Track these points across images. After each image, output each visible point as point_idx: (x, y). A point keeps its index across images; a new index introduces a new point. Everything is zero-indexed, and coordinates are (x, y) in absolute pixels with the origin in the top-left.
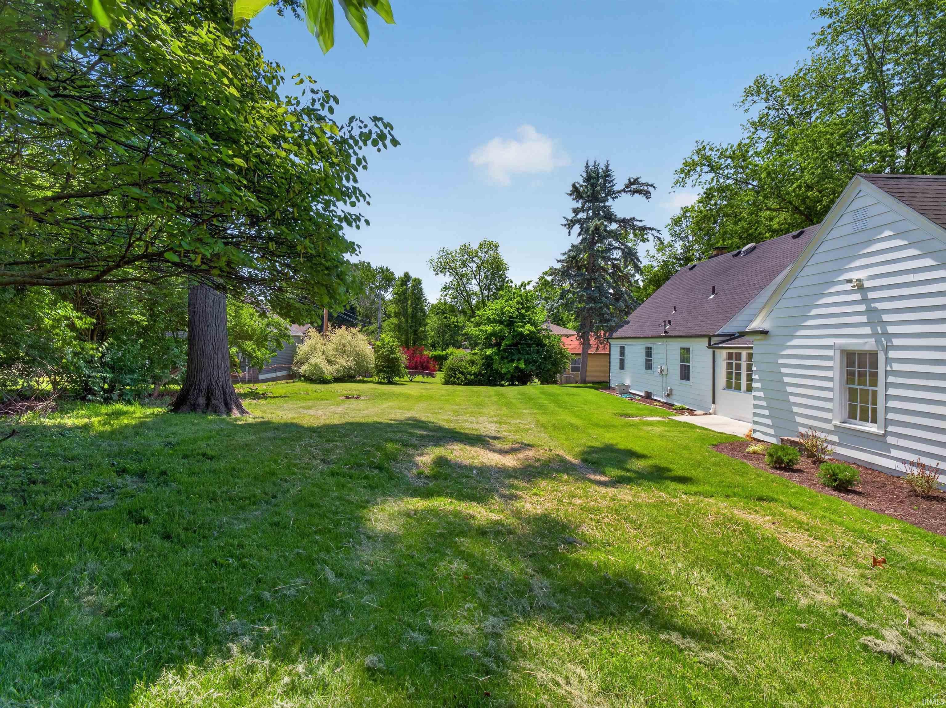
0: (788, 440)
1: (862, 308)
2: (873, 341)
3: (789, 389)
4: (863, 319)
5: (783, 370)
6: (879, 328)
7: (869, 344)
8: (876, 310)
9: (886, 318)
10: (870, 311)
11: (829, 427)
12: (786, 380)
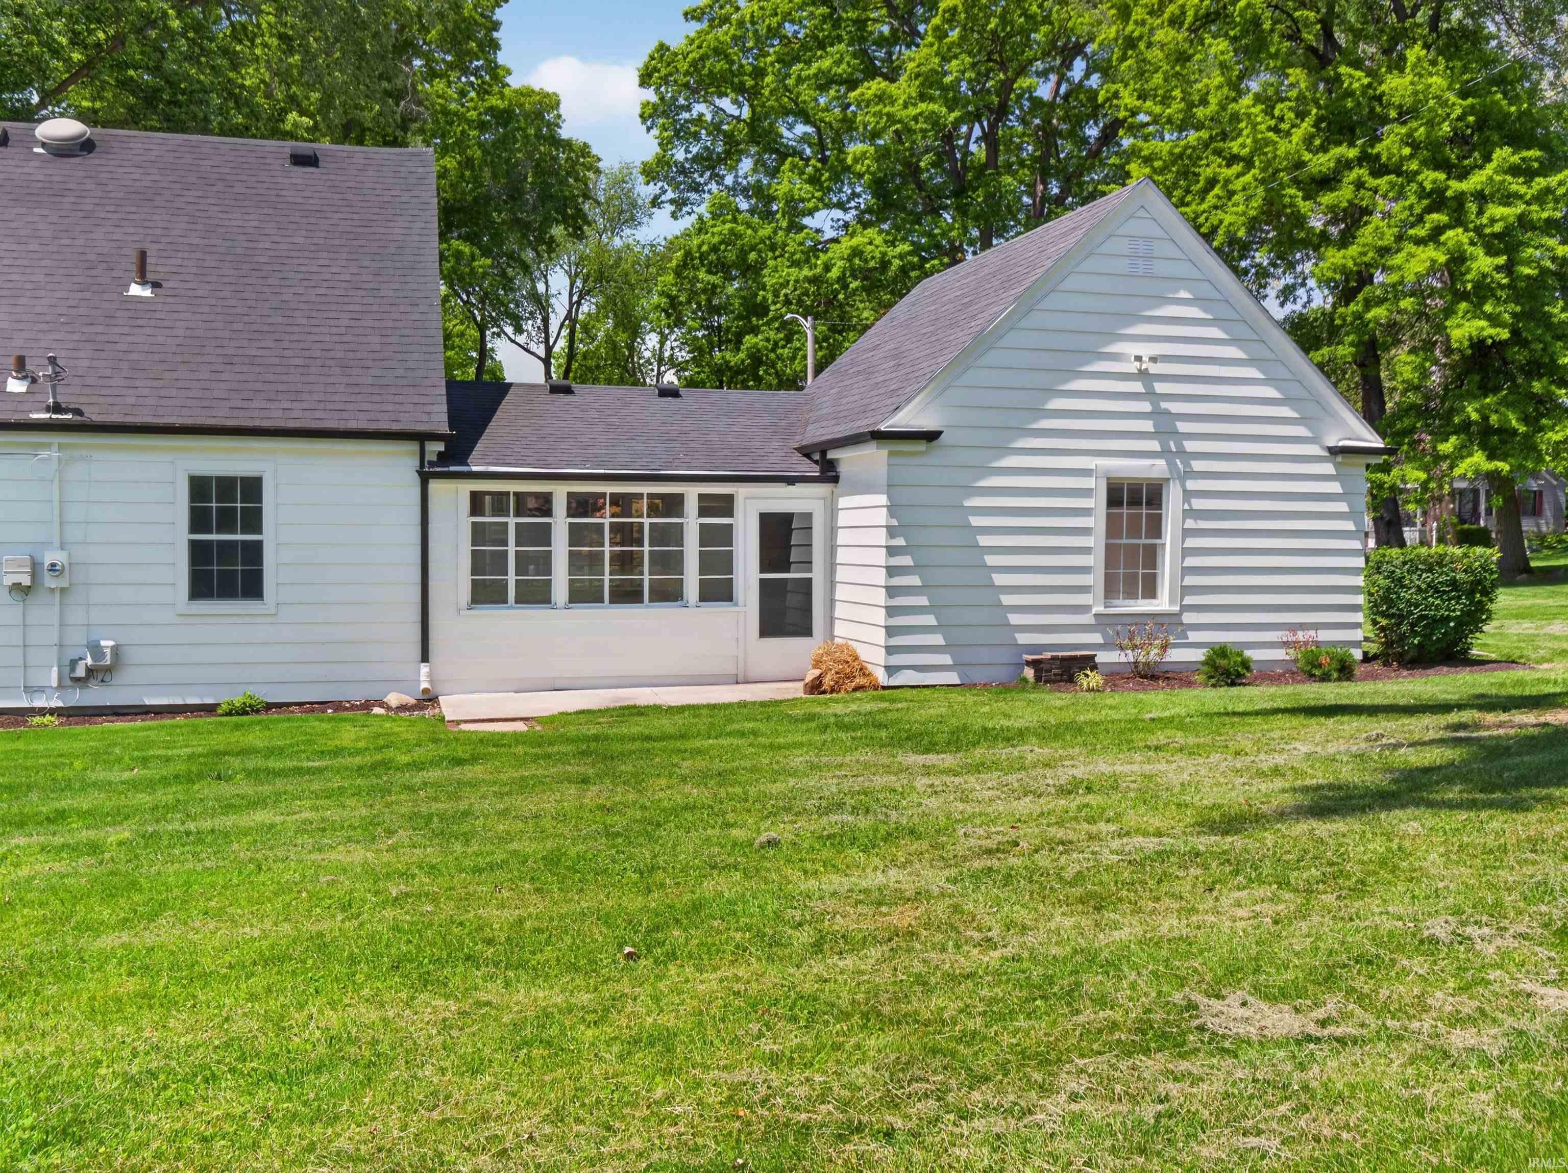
0: (1054, 658)
1: (1146, 407)
2: (1161, 462)
3: (991, 560)
4: (1147, 426)
5: (975, 521)
6: (1172, 444)
7: (1155, 469)
8: (1168, 413)
9: (1183, 427)
10: (1157, 414)
11: (1088, 619)
12: (984, 541)
